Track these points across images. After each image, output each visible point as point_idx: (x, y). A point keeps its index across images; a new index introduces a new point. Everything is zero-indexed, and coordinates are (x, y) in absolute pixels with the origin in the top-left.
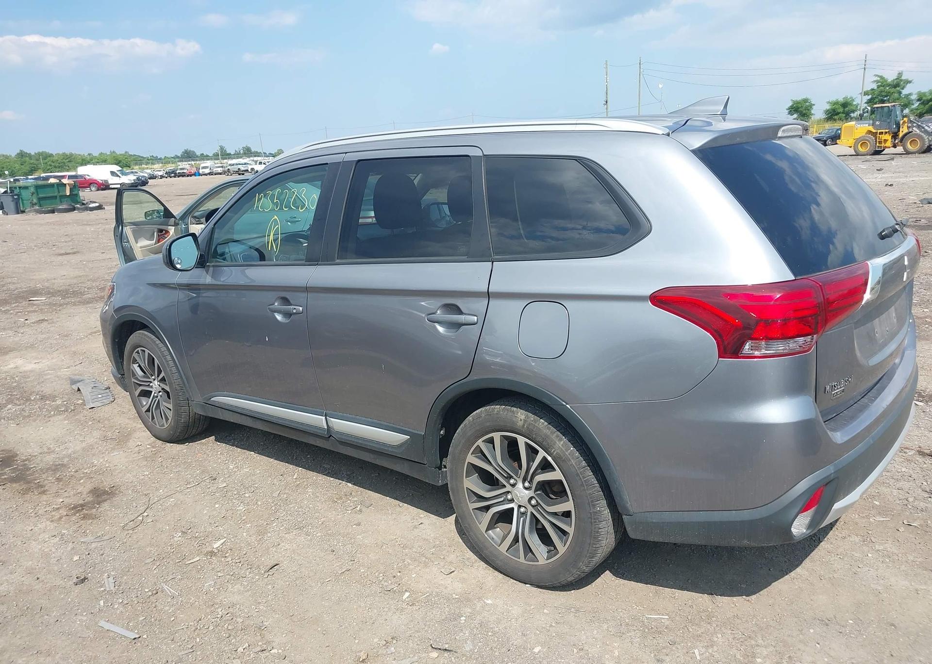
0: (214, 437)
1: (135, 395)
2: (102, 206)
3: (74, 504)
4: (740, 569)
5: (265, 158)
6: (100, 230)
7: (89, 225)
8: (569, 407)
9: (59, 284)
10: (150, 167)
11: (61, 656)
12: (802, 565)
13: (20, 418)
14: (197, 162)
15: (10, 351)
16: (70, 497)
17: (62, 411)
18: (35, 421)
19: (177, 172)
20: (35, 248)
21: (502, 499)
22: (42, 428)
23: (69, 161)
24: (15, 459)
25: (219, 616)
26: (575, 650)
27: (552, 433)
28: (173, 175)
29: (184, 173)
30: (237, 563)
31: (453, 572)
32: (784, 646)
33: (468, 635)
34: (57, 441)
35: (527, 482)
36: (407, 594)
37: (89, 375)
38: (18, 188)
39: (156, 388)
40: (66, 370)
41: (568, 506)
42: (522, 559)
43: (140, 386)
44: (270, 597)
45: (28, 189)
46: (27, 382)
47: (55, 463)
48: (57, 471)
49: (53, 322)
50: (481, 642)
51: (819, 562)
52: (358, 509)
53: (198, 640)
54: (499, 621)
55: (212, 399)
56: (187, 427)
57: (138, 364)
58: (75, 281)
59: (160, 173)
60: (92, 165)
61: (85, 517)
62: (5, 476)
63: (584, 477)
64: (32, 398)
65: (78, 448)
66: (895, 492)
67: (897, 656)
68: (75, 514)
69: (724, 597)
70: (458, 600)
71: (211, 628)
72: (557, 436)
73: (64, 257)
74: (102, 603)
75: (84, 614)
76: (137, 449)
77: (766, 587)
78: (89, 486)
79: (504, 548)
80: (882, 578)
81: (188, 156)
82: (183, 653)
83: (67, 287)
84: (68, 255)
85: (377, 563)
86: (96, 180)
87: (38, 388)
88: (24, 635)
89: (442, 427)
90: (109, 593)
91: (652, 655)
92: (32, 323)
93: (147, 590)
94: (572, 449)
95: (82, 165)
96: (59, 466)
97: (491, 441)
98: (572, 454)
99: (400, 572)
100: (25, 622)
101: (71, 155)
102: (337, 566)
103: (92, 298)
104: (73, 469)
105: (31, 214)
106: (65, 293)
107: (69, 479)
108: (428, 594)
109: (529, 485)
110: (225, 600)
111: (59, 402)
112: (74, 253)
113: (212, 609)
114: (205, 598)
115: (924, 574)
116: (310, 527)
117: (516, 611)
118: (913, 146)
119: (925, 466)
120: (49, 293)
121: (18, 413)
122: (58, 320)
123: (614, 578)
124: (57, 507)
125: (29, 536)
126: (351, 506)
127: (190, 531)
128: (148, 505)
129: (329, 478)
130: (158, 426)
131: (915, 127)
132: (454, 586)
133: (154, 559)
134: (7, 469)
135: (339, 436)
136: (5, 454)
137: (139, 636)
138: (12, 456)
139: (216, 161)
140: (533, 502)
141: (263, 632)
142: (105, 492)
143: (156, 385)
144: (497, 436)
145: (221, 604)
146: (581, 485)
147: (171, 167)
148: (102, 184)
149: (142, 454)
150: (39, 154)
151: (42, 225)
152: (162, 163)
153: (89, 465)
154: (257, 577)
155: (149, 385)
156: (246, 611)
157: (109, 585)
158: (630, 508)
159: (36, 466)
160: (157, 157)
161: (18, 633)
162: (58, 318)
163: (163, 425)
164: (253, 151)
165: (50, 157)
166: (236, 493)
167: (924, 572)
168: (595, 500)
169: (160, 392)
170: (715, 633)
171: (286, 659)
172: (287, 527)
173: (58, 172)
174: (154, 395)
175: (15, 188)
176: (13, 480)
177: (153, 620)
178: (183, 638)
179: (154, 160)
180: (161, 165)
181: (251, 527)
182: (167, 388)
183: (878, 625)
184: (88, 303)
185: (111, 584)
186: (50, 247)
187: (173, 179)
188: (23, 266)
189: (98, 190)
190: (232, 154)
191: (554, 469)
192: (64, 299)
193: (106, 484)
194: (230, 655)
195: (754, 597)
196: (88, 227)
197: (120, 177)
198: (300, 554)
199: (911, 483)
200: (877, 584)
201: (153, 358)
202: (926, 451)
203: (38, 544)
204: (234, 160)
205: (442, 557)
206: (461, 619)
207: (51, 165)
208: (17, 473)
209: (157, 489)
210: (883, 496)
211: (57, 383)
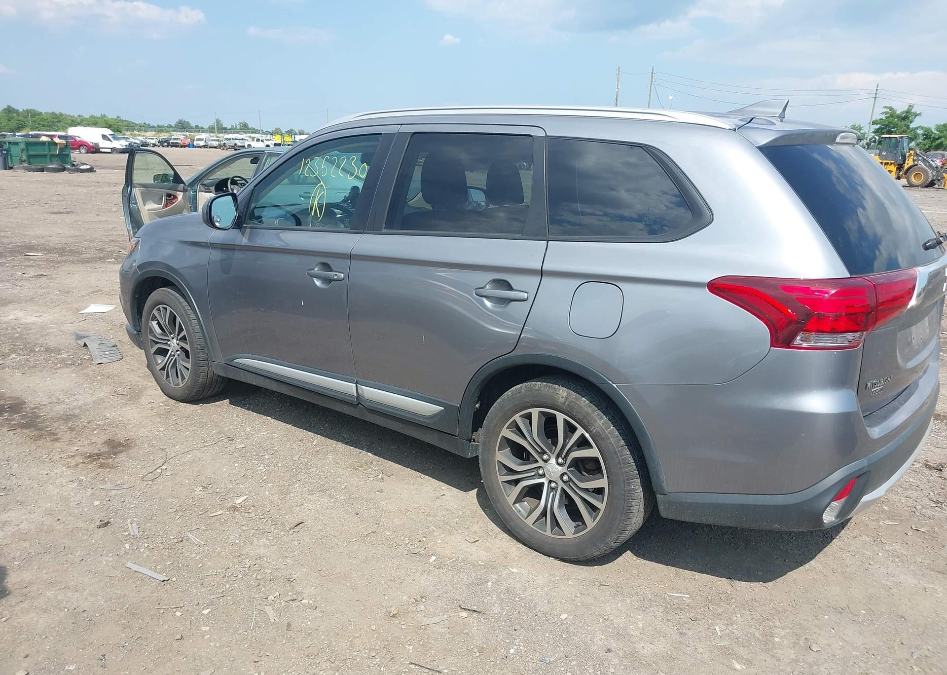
0: (228, 400)
1: (150, 353)
2: (93, 169)
3: (90, 453)
4: (756, 558)
5: (262, 135)
6: (93, 192)
7: (81, 186)
8: (615, 386)
9: (55, 241)
10: (143, 134)
11: (90, 592)
12: (815, 559)
13: (25, 368)
14: (192, 134)
15: (9, 303)
16: (84, 446)
17: (69, 364)
18: (41, 371)
19: (171, 142)
20: (27, 205)
21: (533, 474)
22: (49, 379)
23: (57, 121)
24: (24, 406)
25: (246, 566)
26: (600, 619)
27: (594, 411)
28: (166, 144)
29: (177, 143)
30: (260, 518)
31: (478, 540)
32: (800, 628)
33: (495, 598)
34: (66, 393)
35: (560, 458)
36: (434, 558)
37: (95, 332)
38: (7, 143)
39: (174, 347)
40: (69, 325)
41: (602, 482)
42: (548, 533)
43: (156, 344)
44: (296, 552)
45: (18, 145)
46: (30, 334)
47: (66, 413)
48: (68, 421)
49: (52, 278)
50: (509, 606)
51: (832, 557)
52: (380, 477)
53: (228, 586)
54: (525, 589)
55: (235, 361)
56: (204, 387)
57: (157, 322)
58: (72, 240)
59: (153, 142)
60: (82, 127)
61: (101, 466)
62: (15, 422)
63: (621, 456)
64: (37, 350)
65: (89, 400)
66: (904, 500)
67: (907, 644)
68: (91, 463)
69: (741, 582)
70: (485, 567)
71: (240, 576)
72: (598, 415)
73: (59, 216)
74: (127, 546)
75: (110, 555)
76: (150, 406)
77: (782, 576)
78: (103, 438)
79: (530, 521)
80: (893, 575)
81: (183, 126)
82: (213, 597)
83: (63, 246)
84: (62, 214)
85: (402, 528)
86: (86, 142)
87: (41, 341)
88: (50, 570)
89: (478, 400)
90: (134, 537)
91: (675, 628)
92: (30, 277)
93: (172, 538)
94: (612, 428)
95: (71, 125)
96: (70, 417)
97: (529, 417)
98: (611, 433)
99: (425, 537)
100: (50, 559)
101: (61, 114)
102: (363, 528)
103: (91, 258)
104: (85, 420)
105: (20, 171)
106: (61, 251)
107: (82, 429)
108: (454, 559)
109: (563, 461)
110: (252, 552)
111: (65, 355)
112: (68, 213)
113: (239, 559)
114: (231, 548)
115: (931, 574)
116: (333, 491)
117: (541, 580)
118: (917, 179)
119: (932, 478)
120: (45, 249)
121: (23, 363)
122: (57, 276)
123: (635, 558)
124: (72, 454)
125: (45, 479)
126: (372, 474)
127: (210, 486)
128: (165, 459)
129: (348, 447)
130: (172, 385)
131: (920, 160)
132: (479, 554)
133: (177, 510)
134: (16, 415)
135: (368, 404)
136: (12, 401)
137: (168, 579)
138: (20, 403)
139: (212, 135)
140: (565, 478)
141: (292, 583)
142: (120, 444)
143: (174, 344)
144: (535, 412)
145: (247, 556)
146: (618, 463)
147: (164, 136)
148: (93, 147)
149: (155, 410)
150: (28, 111)
151: (32, 182)
152: (155, 131)
153: (101, 418)
154: (282, 533)
155: (166, 343)
156: (274, 563)
157: (134, 530)
158: (665, 487)
159: (46, 414)
160: (149, 124)
161: (44, 568)
162: (57, 274)
163: (178, 384)
164: (250, 127)
165: (38, 115)
166: (255, 454)
167: (932, 572)
168: (631, 478)
169: (177, 351)
170: (735, 613)
171: (317, 609)
172: (310, 489)
173: (47, 131)
174: (171, 354)
175: (5, 143)
176: (23, 426)
177: (180, 565)
178: (213, 584)
179: (146, 127)
180: (154, 133)
181: (273, 487)
182: (187, 347)
183: (889, 617)
184: (87, 262)
185: (135, 530)
186: (43, 205)
187: (166, 148)
188: (16, 221)
189: (88, 153)
190: (228, 128)
191: (591, 447)
192: (61, 256)
193: (121, 436)
194: (261, 602)
195: (770, 584)
196: (79, 188)
197: (111, 141)
198: (324, 515)
199: (918, 493)
200: (888, 580)
201: (175, 315)
202: (932, 465)
203: (56, 487)
204: (230, 135)
205: (466, 527)
206: (488, 584)
207: (39, 124)
208: (27, 420)
209: (174, 446)
210: (891, 503)
211: (61, 338)
